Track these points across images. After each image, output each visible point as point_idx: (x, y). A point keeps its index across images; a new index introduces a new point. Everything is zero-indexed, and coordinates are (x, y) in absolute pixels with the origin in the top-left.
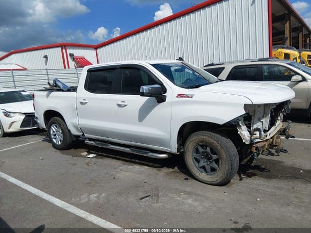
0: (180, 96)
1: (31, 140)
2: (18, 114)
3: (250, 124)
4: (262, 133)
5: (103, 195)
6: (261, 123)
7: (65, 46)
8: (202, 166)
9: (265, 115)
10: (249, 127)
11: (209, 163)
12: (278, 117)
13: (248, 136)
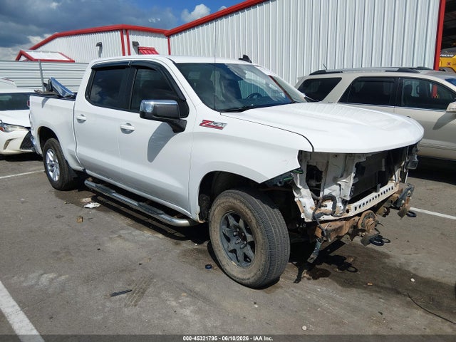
0: (206, 123)
1: (31, 169)
2: (18, 128)
3: (319, 186)
4: (339, 204)
5: (63, 278)
6: (338, 187)
7: (126, 30)
8: (232, 248)
9: (345, 175)
10: (316, 191)
11: (242, 246)
12: (392, 176)
13: (311, 208)
